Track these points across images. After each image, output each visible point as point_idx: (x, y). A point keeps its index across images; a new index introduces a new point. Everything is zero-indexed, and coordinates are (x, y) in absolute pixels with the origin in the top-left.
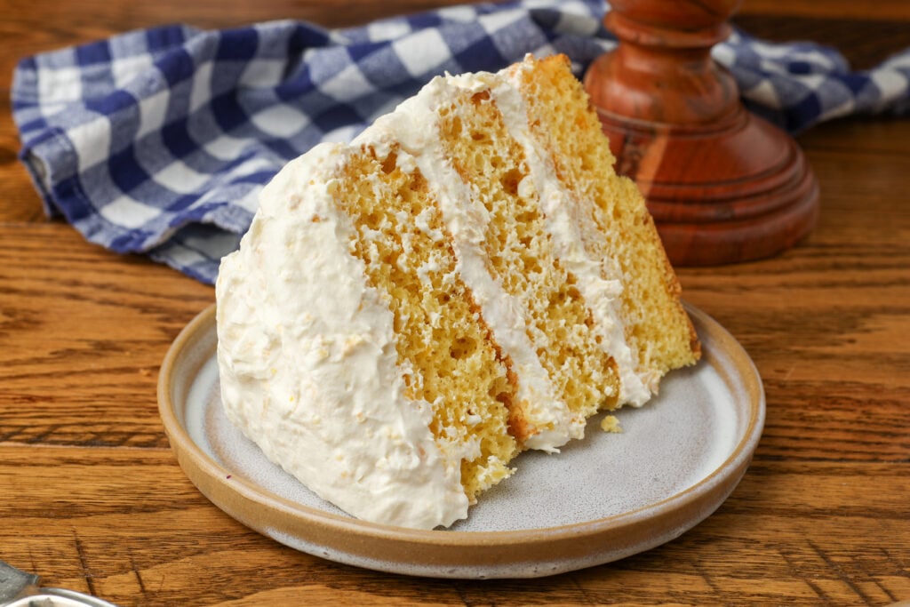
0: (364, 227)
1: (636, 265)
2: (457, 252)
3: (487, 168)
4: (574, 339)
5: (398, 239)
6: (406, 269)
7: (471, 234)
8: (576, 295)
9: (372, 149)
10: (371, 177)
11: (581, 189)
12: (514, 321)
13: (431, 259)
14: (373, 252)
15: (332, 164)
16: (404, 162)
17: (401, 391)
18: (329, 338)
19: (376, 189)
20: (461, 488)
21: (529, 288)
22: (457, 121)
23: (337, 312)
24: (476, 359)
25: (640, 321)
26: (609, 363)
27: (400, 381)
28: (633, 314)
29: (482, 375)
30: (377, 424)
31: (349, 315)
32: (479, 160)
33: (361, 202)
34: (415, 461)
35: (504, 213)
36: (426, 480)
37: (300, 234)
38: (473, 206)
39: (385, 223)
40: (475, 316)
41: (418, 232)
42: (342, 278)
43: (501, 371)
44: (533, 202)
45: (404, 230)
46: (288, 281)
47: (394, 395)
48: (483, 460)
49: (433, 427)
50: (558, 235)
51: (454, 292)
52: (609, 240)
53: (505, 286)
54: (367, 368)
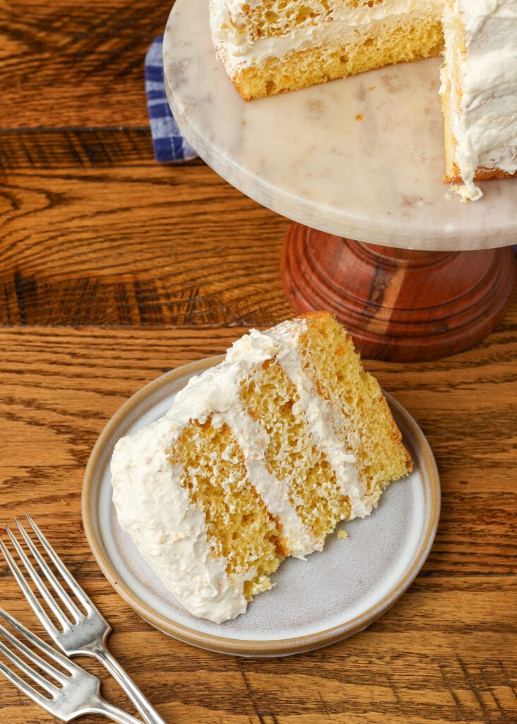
0: (189, 468)
1: (370, 430)
2: (247, 468)
3: (271, 407)
4: (321, 492)
5: (210, 469)
6: (215, 485)
7: (256, 455)
8: (325, 465)
9: (196, 421)
10: (195, 437)
11: (335, 397)
12: (281, 497)
13: (231, 475)
14: (195, 481)
15: (171, 439)
16: (216, 423)
17: (208, 556)
18: (167, 533)
19: (197, 444)
20: (243, 597)
21: (294, 472)
22: (252, 385)
23: (172, 520)
24: (256, 525)
25: (370, 464)
26: (345, 499)
27: (208, 551)
28: (366, 461)
29: (260, 531)
30: (194, 575)
31: (179, 522)
32: (266, 403)
33: (188, 455)
34: (215, 593)
35: (281, 432)
36: (221, 600)
37: (151, 478)
38: (259, 436)
39: (202, 462)
40: (258, 500)
41: (223, 461)
42: (175, 502)
43: (272, 526)
44: (301, 417)
45: (215, 463)
46: (145, 502)
47: (204, 559)
48: (256, 580)
49: (228, 570)
50: (316, 433)
51: (245, 489)
52: (352, 421)
53: (277, 476)
54: (188, 548)
